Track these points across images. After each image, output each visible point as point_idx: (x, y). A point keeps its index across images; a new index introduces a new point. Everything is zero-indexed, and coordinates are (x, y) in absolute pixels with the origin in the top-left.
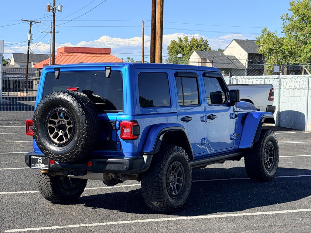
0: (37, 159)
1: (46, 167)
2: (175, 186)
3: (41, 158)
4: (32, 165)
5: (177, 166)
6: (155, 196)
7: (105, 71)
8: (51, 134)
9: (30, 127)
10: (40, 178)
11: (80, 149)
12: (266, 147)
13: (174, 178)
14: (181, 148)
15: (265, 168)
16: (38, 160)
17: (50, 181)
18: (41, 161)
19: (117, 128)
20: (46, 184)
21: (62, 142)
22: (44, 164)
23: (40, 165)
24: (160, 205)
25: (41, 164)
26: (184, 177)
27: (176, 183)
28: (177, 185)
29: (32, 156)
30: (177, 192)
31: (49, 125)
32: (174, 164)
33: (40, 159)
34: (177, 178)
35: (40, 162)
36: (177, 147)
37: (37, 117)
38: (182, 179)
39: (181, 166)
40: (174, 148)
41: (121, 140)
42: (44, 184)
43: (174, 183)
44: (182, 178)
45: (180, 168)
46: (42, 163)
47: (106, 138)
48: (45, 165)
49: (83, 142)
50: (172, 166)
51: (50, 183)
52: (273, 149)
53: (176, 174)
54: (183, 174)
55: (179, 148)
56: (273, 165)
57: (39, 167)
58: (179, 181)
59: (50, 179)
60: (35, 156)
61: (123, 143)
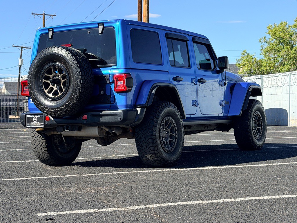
0: (33, 118)
1: (41, 125)
2: (168, 141)
3: (36, 116)
4: (28, 124)
5: (170, 121)
6: (149, 149)
7: (98, 27)
8: (46, 89)
9: (25, 87)
10: (35, 140)
11: (75, 101)
12: (254, 116)
13: (167, 134)
14: (173, 104)
15: (253, 137)
16: (34, 119)
17: (45, 142)
18: (36, 119)
19: (111, 81)
20: (41, 145)
21: (57, 96)
22: (39, 123)
23: (35, 124)
24: (154, 158)
25: (36, 123)
26: (177, 133)
27: (169, 139)
28: (170, 141)
29: (27, 115)
30: (170, 148)
31: (44, 81)
32: (167, 119)
33: (35, 118)
34: (170, 133)
35: (35, 121)
36: (170, 103)
37: (32, 74)
38: (175, 136)
39: (174, 122)
40: (166, 103)
41: (115, 93)
42: (39, 146)
43: (167, 139)
44: (174, 134)
45: (172, 124)
46: (37, 122)
47: (100, 92)
48: (40, 123)
49: (78, 94)
50: (164, 121)
51: (45, 144)
52: (261, 120)
53: (169, 130)
54: (176, 130)
55: (171, 103)
56: (261, 135)
57: (34, 126)
58: (171, 136)
59: (45, 141)
60: (30, 115)
61: (117, 95)
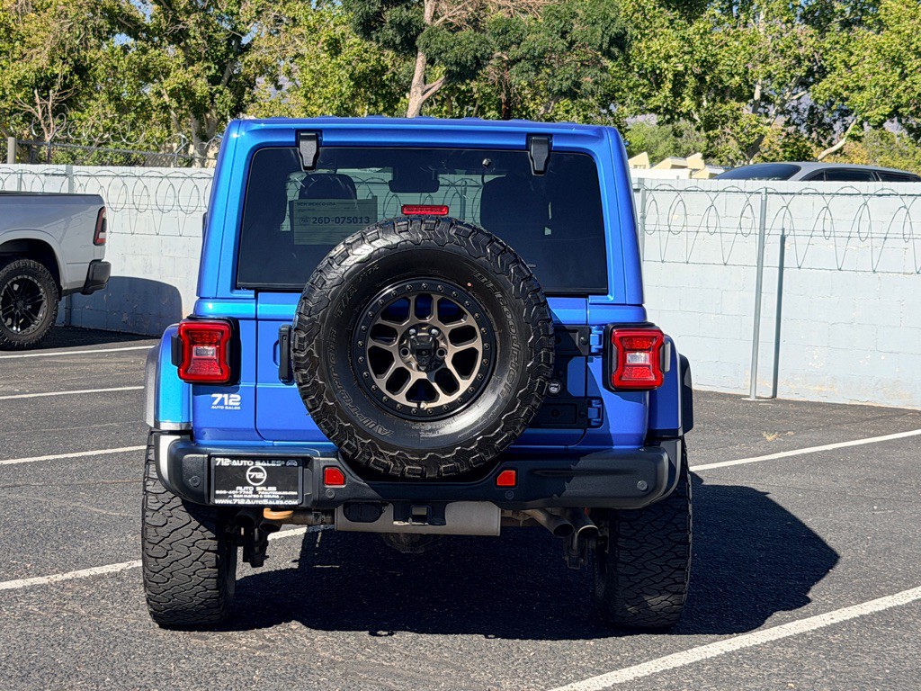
0: (245, 468)
1: (287, 497)
3: (259, 464)
4: (217, 492)
6: (668, 577)
7: (527, 148)
8: (377, 373)
9: (194, 348)
11: (518, 427)
16: (248, 473)
18: (263, 476)
19: (593, 351)
21: (423, 405)
22: (275, 488)
23: (255, 492)
24: (673, 605)
25: (258, 489)
29: (219, 460)
31: (371, 343)
33: (257, 470)
35: (255, 480)
37: (324, 314)
41: (604, 393)
46: (267, 484)
48: (278, 490)
57: (251, 499)
60: (232, 458)
61: (611, 401)
